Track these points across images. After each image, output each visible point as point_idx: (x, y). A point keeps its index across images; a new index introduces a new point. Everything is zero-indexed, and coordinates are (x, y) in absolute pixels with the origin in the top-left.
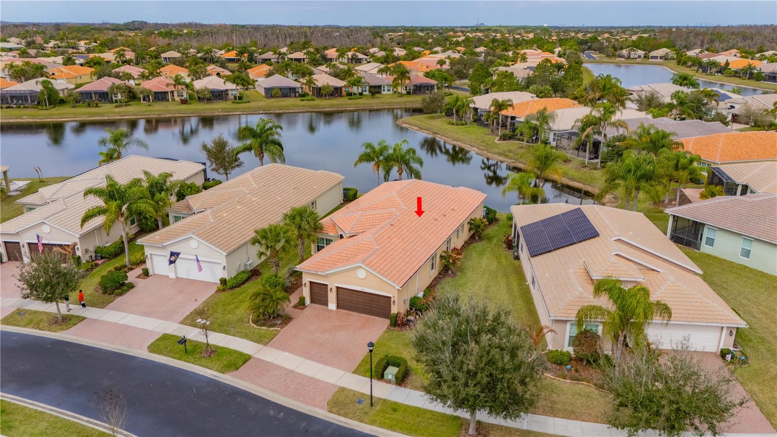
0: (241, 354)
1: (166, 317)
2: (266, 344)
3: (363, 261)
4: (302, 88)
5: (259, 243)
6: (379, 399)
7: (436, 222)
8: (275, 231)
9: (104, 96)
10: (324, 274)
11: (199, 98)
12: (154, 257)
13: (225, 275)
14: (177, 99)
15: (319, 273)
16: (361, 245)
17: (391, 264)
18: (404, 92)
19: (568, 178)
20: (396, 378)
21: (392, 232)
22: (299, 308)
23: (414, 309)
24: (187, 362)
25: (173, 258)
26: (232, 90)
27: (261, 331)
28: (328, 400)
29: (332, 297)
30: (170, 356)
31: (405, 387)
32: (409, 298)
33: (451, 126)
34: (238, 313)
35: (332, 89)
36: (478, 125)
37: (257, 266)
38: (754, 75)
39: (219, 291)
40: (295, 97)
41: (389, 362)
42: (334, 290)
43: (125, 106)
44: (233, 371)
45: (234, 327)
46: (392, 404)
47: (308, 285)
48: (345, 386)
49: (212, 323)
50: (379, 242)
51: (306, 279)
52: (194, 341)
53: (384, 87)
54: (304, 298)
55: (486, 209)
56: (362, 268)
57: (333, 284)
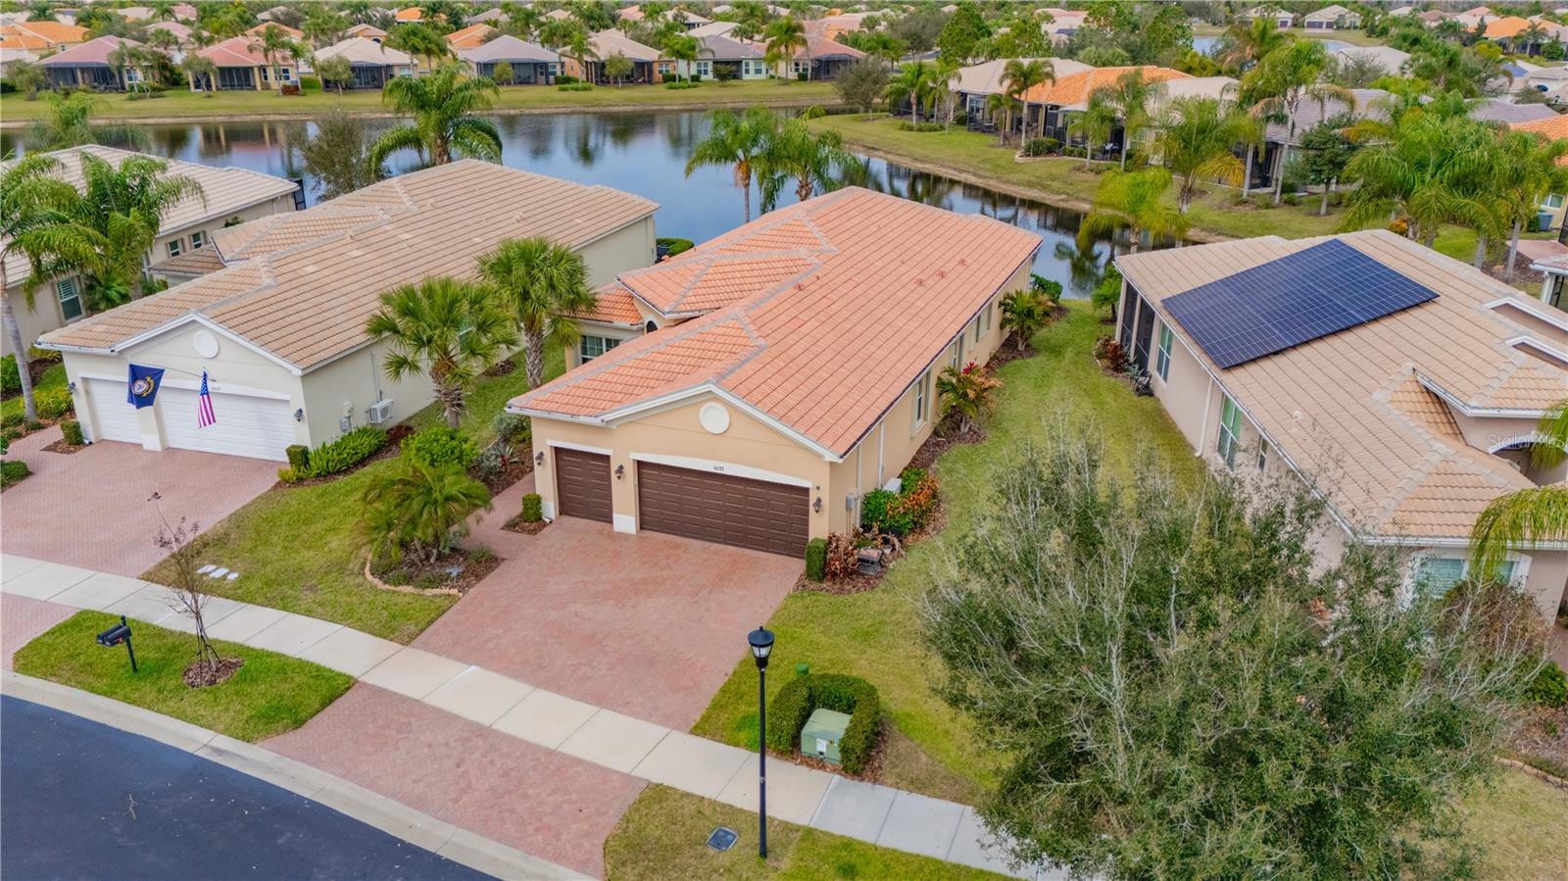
0: (320, 673)
1: (102, 560)
2: (408, 640)
3: (720, 378)
4: (563, 64)
5: (395, 331)
6: (788, 828)
7: (921, 290)
8: (445, 295)
9: (105, 77)
10: (597, 421)
11: (327, 83)
12: (96, 389)
13: (301, 436)
14: (275, 84)
15: (583, 419)
16: (710, 338)
17: (804, 391)
18: (793, 75)
19: (1203, 230)
20: (845, 750)
21: (801, 306)
22: (523, 530)
23: (876, 529)
24: (133, 702)
25: (141, 387)
26: (402, 66)
27: (399, 600)
28: (606, 834)
29: (624, 495)
30: (80, 685)
31: (875, 781)
32: (861, 494)
33: (906, 133)
34: (334, 545)
35: (631, 64)
36: (969, 130)
37: (410, 418)
38: (1542, 48)
39: (284, 483)
40: (548, 83)
41: (820, 694)
42: (631, 472)
43: (152, 97)
44: (285, 730)
45: (312, 588)
46: (835, 848)
47: (549, 458)
48: (668, 781)
49: (246, 577)
50: (767, 330)
51: (544, 441)
52: (172, 633)
53: (747, 64)
54: (538, 500)
55: (1033, 279)
56: (716, 398)
57: (625, 451)
